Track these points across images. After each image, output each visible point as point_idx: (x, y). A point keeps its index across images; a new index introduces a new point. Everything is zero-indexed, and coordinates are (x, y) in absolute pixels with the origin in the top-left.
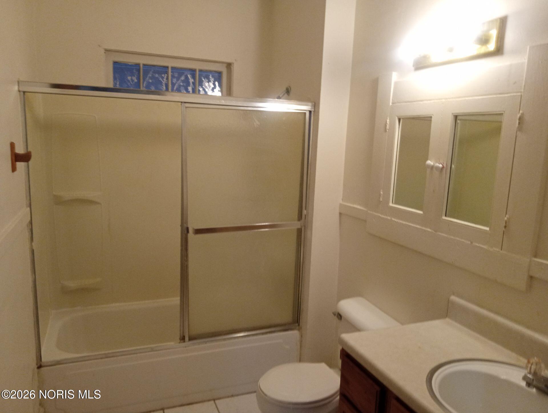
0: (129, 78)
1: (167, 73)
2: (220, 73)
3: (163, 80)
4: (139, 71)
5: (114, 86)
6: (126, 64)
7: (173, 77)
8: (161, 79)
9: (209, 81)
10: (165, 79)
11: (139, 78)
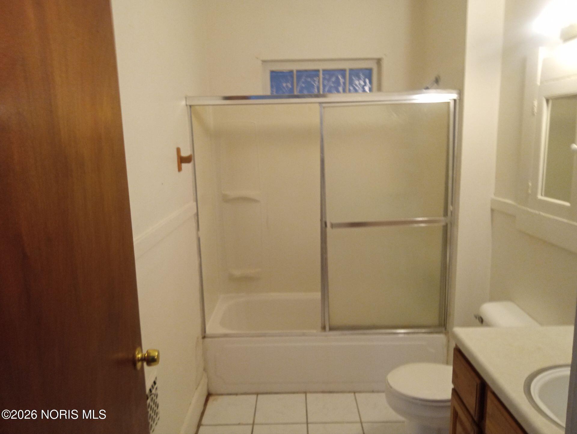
0: (284, 85)
1: (318, 76)
2: (370, 70)
3: (315, 84)
4: (292, 77)
5: (271, 93)
6: (282, 72)
7: (324, 79)
8: (313, 83)
9: (359, 79)
10: (317, 83)
11: (292, 84)
